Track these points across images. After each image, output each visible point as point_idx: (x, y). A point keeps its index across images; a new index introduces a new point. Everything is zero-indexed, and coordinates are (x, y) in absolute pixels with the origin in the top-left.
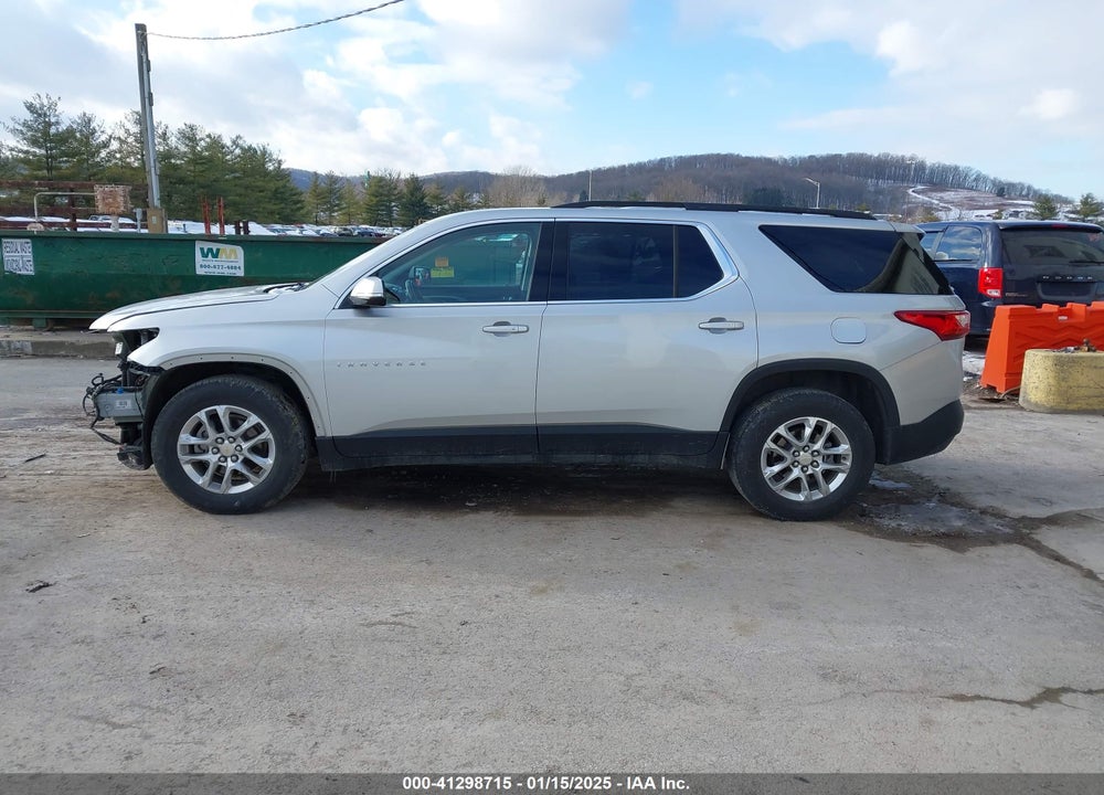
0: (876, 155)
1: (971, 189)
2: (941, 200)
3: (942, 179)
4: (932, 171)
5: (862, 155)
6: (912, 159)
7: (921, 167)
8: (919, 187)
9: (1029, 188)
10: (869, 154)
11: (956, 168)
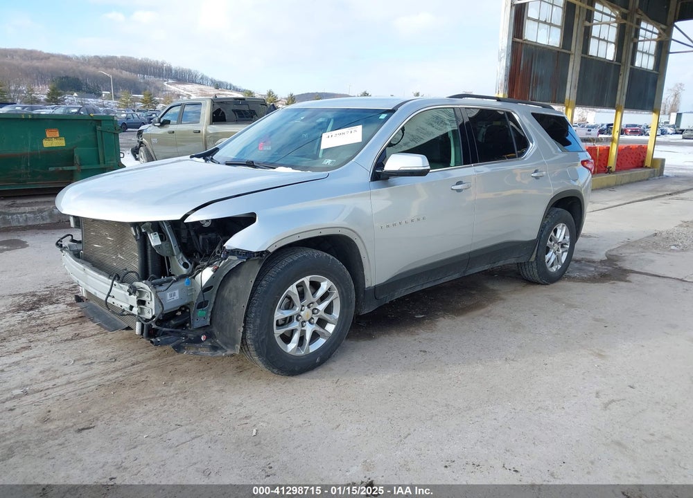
0: (140, 59)
1: (200, 84)
2: (185, 90)
3: (182, 77)
4: (176, 72)
5: (131, 58)
6: (163, 64)
7: (169, 70)
8: (170, 81)
9: (231, 85)
10: (135, 57)
11: (190, 71)
